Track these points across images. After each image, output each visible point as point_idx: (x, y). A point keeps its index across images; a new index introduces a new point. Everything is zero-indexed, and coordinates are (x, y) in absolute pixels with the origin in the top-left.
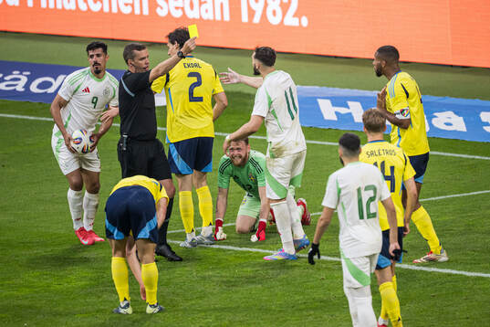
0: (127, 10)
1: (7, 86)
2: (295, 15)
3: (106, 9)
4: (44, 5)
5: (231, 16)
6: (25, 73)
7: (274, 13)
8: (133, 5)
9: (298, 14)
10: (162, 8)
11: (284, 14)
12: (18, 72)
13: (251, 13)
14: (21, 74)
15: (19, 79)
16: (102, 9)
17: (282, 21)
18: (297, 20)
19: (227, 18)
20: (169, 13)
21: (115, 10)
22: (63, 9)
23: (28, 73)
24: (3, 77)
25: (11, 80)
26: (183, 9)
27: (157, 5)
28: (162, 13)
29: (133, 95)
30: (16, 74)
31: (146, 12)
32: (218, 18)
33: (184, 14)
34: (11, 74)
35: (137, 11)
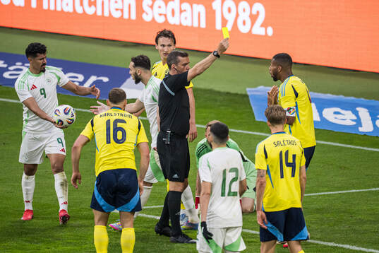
0: (117, 15)
1: (11, 75)
2: (262, 26)
3: (99, 13)
4: (45, 7)
5: (207, 24)
6: (26, 65)
7: (244, 23)
8: (122, 11)
9: (264, 25)
10: (147, 14)
11: (253, 24)
12: (20, 64)
13: (224, 22)
14: (23, 65)
15: (21, 70)
16: (96, 12)
17: (250, 31)
18: (263, 29)
19: (203, 25)
20: (153, 19)
21: (106, 14)
22: (62, 11)
23: (29, 65)
24: (7, 67)
25: (15, 70)
26: (165, 15)
27: (143, 11)
28: (147, 18)
29: (173, 94)
30: (19, 65)
31: (133, 17)
32: (196, 25)
33: (166, 20)
34: (15, 65)
35: (126, 16)
